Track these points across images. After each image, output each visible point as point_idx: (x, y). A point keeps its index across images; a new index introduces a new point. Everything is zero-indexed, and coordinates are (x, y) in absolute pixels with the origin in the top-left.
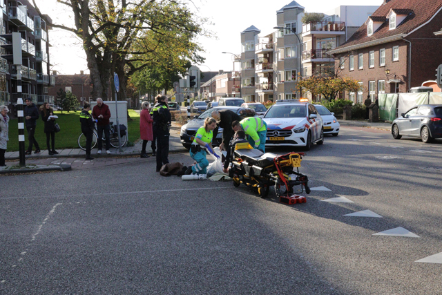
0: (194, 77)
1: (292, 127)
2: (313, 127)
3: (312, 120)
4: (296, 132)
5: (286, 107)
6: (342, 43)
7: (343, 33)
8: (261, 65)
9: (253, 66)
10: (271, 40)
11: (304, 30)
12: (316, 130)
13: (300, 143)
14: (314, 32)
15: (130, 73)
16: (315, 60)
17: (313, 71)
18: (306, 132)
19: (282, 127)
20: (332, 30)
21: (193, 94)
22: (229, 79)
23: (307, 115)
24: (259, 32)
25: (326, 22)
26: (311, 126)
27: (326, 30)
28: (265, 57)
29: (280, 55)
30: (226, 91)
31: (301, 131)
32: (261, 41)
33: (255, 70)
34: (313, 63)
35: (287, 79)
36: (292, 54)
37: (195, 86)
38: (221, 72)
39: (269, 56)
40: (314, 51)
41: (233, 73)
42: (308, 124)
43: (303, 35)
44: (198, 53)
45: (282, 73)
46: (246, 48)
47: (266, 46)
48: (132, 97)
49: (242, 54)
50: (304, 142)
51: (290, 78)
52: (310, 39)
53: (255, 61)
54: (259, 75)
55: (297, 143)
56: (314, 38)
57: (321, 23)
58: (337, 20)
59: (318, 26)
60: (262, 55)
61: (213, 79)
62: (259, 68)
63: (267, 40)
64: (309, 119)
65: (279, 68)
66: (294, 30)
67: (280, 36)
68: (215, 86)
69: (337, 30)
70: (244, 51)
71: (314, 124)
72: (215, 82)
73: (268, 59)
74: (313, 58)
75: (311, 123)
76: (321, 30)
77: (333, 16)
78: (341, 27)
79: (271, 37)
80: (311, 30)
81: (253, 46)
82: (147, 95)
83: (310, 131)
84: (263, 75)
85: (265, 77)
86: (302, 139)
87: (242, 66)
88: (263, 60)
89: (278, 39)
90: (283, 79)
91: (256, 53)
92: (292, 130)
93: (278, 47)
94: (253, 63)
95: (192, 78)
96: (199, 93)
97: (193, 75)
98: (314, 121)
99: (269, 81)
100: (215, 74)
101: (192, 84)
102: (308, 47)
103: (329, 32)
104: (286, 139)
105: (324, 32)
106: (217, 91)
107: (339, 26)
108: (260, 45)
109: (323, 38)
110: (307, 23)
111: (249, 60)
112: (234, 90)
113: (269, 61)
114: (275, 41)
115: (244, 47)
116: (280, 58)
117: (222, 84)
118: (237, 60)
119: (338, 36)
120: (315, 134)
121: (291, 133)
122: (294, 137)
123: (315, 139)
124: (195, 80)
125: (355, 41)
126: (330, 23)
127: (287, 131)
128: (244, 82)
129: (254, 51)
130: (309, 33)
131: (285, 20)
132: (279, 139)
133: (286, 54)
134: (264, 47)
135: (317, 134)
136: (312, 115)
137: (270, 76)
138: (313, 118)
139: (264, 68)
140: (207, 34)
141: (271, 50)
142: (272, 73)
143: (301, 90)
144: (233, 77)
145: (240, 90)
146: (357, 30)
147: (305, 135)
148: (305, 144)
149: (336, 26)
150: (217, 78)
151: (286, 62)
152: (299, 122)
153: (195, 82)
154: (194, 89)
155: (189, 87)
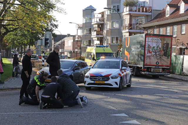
0: (48, 39)
1: (110, 75)
2: (124, 76)
3: (123, 71)
4: (112, 78)
5: (107, 61)
6: (149, 20)
7: (150, 14)
8: (95, 33)
9: (90, 33)
10: (103, 16)
11: (125, 11)
12: (126, 78)
13: (115, 86)
14: (131, 12)
15: (5, 34)
16: (131, 31)
18: (119, 79)
19: (103, 75)
20: (143, 11)
22: (74, 40)
23: (120, 68)
24: (95, 10)
25: (139, 6)
26: (122, 75)
27: (139, 11)
28: (98, 27)
29: (108, 26)
30: (71, 49)
31: (116, 77)
32: (96, 16)
33: (91, 35)
34: (129, 32)
35: (112, 42)
36: (116, 26)
37: (48, 45)
38: (69, 35)
39: (101, 26)
40: (130, 25)
41: (77, 37)
42: (121, 73)
43: (124, 14)
44: (53, 22)
45: (109, 38)
46: (86, 20)
47: (100, 20)
48: (6, 49)
49: (83, 24)
50: (117, 85)
51: (114, 42)
52: (128, 17)
53: (92, 29)
54: (94, 39)
55: (113, 86)
56: (131, 16)
57: (136, 6)
58: (146, 5)
59: (134, 8)
60: (97, 26)
61: (63, 40)
62: (94, 34)
63: (100, 16)
64: (121, 70)
65: (107, 35)
66: (118, 10)
67: (109, 13)
68: (64, 45)
69: (146, 11)
70: (84, 22)
71: (125, 73)
72: (64, 42)
73: (101, 28)
74: (130, 29)
75: (123, 73)
76: (136, 11)
77: (144, 2)
78: (149, 10)
79: (103, 14)
80: (129, 11)
81: (91, 19)
83: (121, 78)
84: (96, 39)
85: (98, 40)
86: (116, 83)
87: (83, 32)
88: (97, 29)
89: (107, 15)
90: (109, 42)
91: (92, 24)
92: (110, 77)
93: (107, 20)
94: (90, 30)
95: (46, 40)
96: (53, 49)
97: (47, 38)
98: (125, 71)
99: (100, 43)
100: (65, 36)
101: (46, 44)
102: (127, 22)
103: (141, 13)
104: (106, 82)
105: (137, 13)
106: (65, 48)
107: (148, 9)
108: (95, 19)
109: (137, 17)
110: (127, 6)
111: (88, 28)
112: (77, 48)
113: (101, 30)
114: (106, 17)
115: (84, 20)
116: (108, 28)
117: (69, 44)
118: (80, 28)
119: (147, 16)
120: (125, 80)
121: (109, 79)
122: (111, 81)
123: (125, 83)
124: (48, 41)
125: (157, 20)
126: (142, 7)
127: (107, 77)
128: (84, 43)
129: (91, 23)
130: (128, 13)
131: (112, 3)
132: (101, 82)
133: (112, 25)
134: (98, 20)
135: (127, 80)
136: (123, 68)
137: (101, 40)
138: (124, 70)
139: (97, 34)
140: (59, 10)
141: (102, 22)
142: (103, 38)
144: (76, 39)
145: (80, 49)
146: (160, 12)
147: (118, 80)
148: (118, 86)
149: (146, 9)
150: (66, 39)
151: (112, 31)
152: (115, 72)
153: (48, 42)
154: (48, 47)
155: (44, 45)
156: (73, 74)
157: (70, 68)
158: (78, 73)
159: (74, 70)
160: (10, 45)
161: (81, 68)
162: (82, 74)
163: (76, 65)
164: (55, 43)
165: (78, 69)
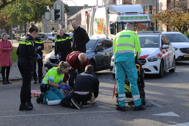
0: (58, 11)
1: (146, 56)
2: (165, 57)
3: (164, 50)
4: (150, 61)
9: (115, 2)
12: (168, 59)
13: (154, 71)
17: (168, 5)
18: (159, 61)
21: (60, 26)
23: (160, 46)
26: (164, 55)
31: (155, 60)
37: (60, 19)
38: (86, 6)
42: (161, 53)
48: (5, 28)
50: (157, 70)
51: (147, 12)
55: (151, 71)
61: (78, 13)
62: (120, 3)
64: (162, 49)
68: (80, 19)
71: (166, 53)
72: (80, 15)
75: (164, 53)
82: (19, 27)
83: (162, 60)
86: (155, 68)
87: (104, 2)
92: (146, 59)
95: (57, 12)
96: (66, 26)
97: (57, 9)
98: (167, 51)
101: (57, 17)
106: (82, 24)
120: (167, 63)
121: (145, 62)
122: (148, 65)
123: (168, 67)
124: (59, 13)
127: (142, 60)
135: (169, 63)
136: (164, 46)
138: (165, 48)
139: (124, 4)
143: (157, 22)
147: (158, 63)
148: (158, 72)
150: (82, 12)
152: (152, 52)
153: (59, 15)
154: (59, 21)
155: (54, 19)
156: (95, 57)
157: (91, 49)
158: (101, 55)
159: (95, 52)
160: (9, 22)
161: (106, 49)
162: (107, 57)
163: (99, 44)
164: (68, 18)
165: (102, 50)
